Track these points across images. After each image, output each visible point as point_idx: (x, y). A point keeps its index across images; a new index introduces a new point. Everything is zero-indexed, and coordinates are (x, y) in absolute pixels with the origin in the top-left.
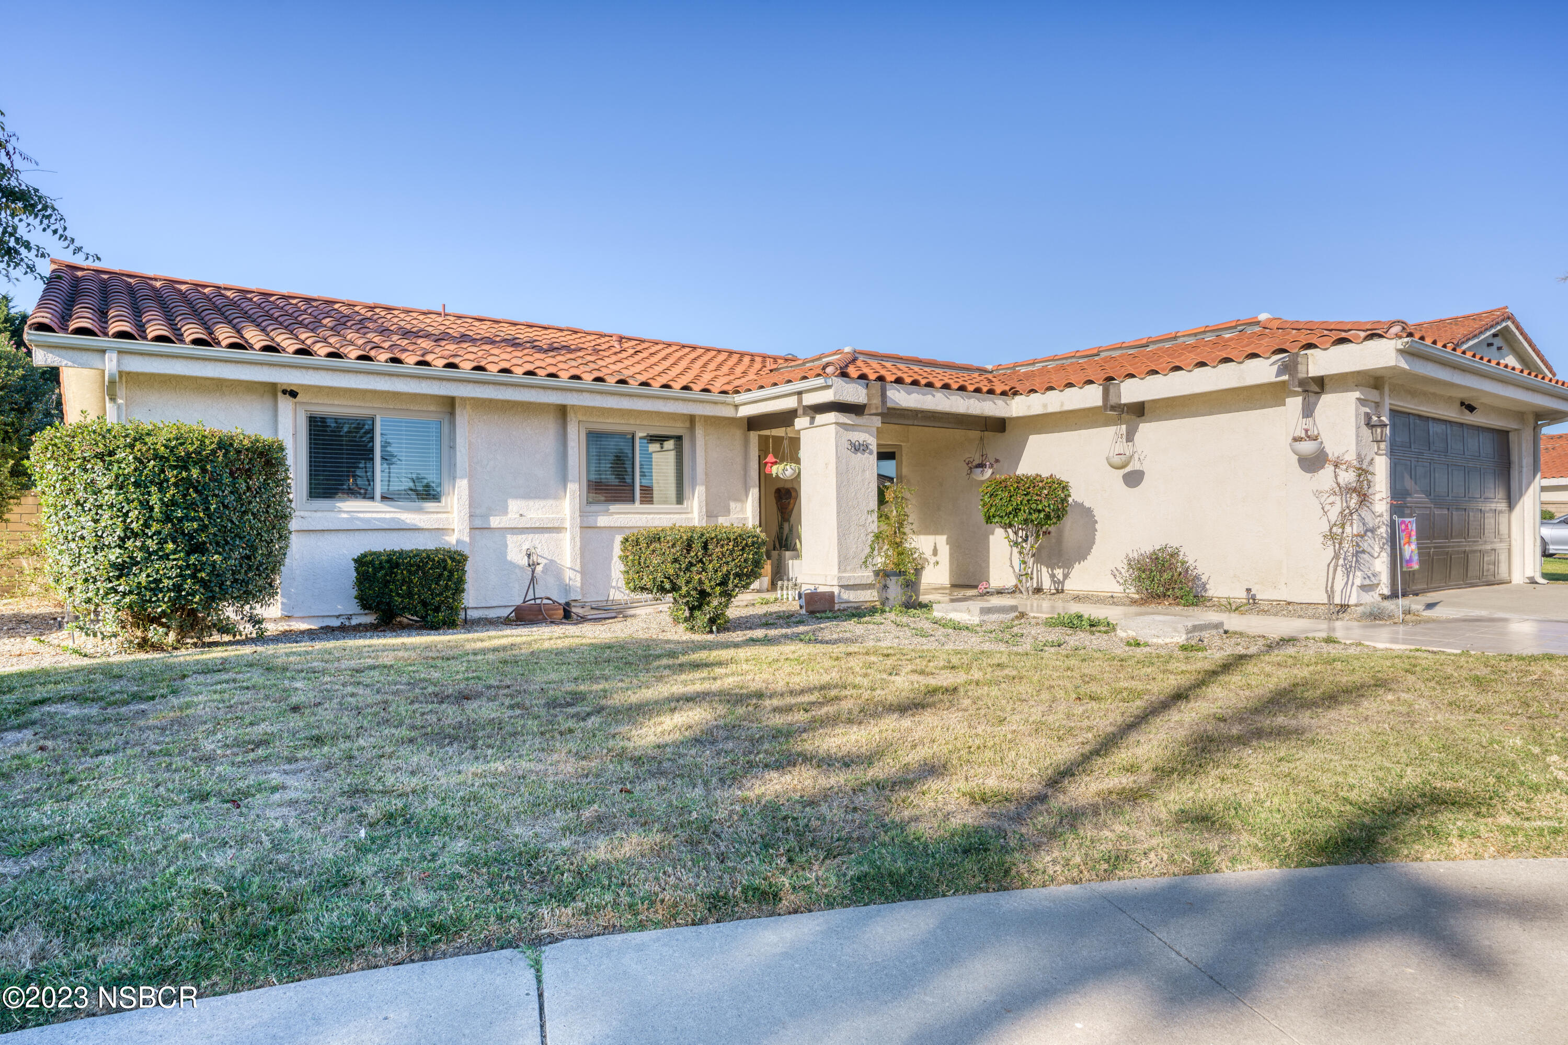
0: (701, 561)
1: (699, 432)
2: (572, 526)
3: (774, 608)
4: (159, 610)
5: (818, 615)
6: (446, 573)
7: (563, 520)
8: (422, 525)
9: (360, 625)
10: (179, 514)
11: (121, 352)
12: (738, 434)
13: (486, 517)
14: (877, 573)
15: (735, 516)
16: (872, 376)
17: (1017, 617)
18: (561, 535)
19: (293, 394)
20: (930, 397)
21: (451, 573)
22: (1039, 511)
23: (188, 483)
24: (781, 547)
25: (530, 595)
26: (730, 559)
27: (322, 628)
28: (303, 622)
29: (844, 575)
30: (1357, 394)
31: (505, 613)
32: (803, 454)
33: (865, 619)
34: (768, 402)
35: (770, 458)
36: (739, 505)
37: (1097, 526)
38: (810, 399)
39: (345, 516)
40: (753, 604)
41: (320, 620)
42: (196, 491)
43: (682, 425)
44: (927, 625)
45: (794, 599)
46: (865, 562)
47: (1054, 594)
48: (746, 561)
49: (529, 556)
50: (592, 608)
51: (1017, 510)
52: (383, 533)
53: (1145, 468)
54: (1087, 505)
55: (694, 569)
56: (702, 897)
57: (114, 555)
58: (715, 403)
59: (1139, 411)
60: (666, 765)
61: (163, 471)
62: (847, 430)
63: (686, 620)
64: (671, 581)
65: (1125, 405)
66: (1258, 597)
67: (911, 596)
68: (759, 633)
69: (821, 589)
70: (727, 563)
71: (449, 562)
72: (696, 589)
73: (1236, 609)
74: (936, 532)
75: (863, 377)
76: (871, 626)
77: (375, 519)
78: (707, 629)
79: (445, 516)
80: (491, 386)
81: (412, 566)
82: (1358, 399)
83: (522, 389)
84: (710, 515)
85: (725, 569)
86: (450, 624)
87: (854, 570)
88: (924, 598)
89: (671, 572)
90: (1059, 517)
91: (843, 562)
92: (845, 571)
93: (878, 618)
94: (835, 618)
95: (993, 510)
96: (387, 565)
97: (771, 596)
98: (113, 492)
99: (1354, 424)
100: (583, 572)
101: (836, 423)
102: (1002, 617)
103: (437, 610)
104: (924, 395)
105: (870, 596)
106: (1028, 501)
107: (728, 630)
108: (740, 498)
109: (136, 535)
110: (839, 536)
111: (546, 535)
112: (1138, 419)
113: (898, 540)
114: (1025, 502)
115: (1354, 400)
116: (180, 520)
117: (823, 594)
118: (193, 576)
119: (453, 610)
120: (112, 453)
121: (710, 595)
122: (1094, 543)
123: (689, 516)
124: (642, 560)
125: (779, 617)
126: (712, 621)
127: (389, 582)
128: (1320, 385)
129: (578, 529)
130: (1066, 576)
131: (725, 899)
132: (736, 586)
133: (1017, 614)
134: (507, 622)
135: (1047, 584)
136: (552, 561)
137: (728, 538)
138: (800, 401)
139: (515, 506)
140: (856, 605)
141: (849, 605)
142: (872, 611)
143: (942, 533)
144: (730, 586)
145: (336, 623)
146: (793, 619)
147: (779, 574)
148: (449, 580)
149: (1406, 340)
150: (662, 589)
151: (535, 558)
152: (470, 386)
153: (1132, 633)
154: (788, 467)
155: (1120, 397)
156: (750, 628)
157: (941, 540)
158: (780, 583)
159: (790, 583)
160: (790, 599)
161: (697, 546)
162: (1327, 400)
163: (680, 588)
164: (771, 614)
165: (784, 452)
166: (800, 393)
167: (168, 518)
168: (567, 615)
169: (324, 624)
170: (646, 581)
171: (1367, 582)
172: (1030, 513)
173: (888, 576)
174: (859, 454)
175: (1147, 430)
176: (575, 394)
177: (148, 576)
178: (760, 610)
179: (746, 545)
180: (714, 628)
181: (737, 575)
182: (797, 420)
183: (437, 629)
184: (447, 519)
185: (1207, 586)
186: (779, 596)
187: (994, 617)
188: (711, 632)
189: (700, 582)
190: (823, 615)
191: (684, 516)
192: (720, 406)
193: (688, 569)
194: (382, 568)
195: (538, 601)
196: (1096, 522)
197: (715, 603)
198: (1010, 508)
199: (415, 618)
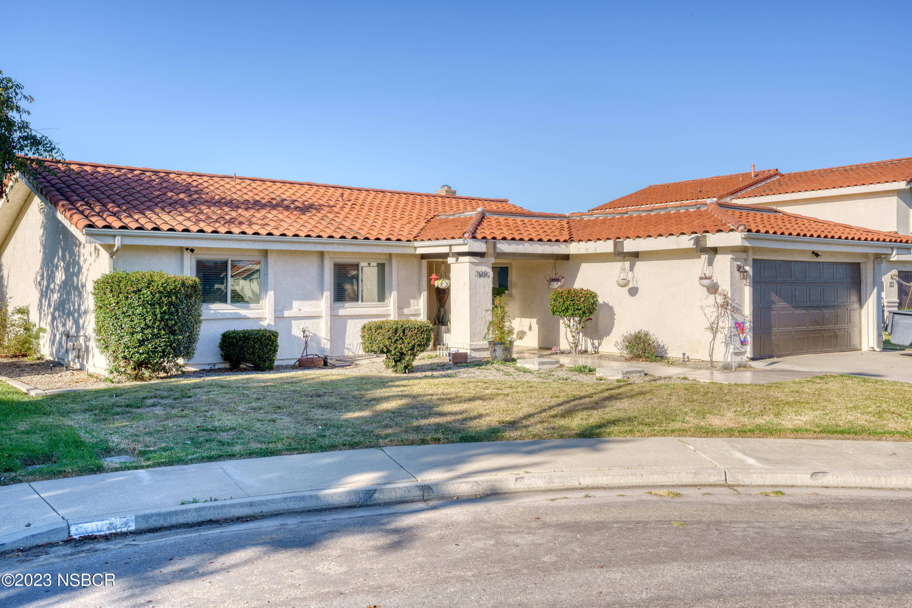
0: (402, 338)
1: (394, 262)
2: (326, 316)
3: (436, 361)
4: (155, 361)
5: (458, 365)
6: (270, 342)
7: (321, 312)
8: (250, 316)
9: (219, 368)
10: (167, 317)
11: (122, 236)
12: (416, 261)
13: (282, 311)
14: (490, 343)
15: (414, 308)
16: (489, 237)
17: (559, 367)
18: (320, 320)
19: (192, 250)
20: (521, 246)
21: (273, 342)
22: (579, 310)
23: (171, 304)
24: (439, 323)
25: (305, 354)
26: (415, 338)
27: (201, 370)
28: (192, 367)
29: (473, 343)
30: (731, 256)
31: (292, 362)
32: (452, 275)
33: (482, 367)
34: (434, 248)
35: (434, 276)
36: (415, 301)
37: (615, 317)
38: (456, 249)
39: (212, 312)
40: (424, 358)
41: (200, 366)
42: (174, 307)
43: (384, 257)
44: (511, 370)
45: (446, 356)
46: (485, 337)
47: (593, 354)
48: (423, 338)
49: (304, 332)
50: (337, 360)
51: (567, 309)
52: (231, 320)
53: (639, 286)
54: (610, 304)
55: (398, 342)
56: (420, 439)
57: (139, 336)
58: (404, 247)
59: (636, 255)
60: (402, 414)
61: (161, 298)
62: (476, 265)
63: (393, 367)
64: (387, 348)
65: (626, 252)
66: (690, 358)
67: (507, 356)
68: (429, 373)
69: (461, 351)
70: (414, 339)
71: (272, 337)
72: (399, 352)
73: (671, 364)
74: (531, 317)
75: (484, 238)
76: (484, 370)
77: (227, 313)
78: (403, 371)
79: (261, 311)
80: (288, 243)
81: (255, 339)
82: (732, 258)
83: (303, 244)
84: (400, 307)
85: (413, 343)
86: (270, 368)
87: (479, 340)
88: (515, 356)
89: (387, 343)
90: (591, 312)
91: (473, 336)
92: (474, 341)
93: (489, 366)
94: (467, 366)
95: (555, 308)
96: (243, 339)
97: (433, 354)
98: (141, 308)
99: (729, 271)
100: (332, 340)
101: (470, 262)
102: (550, 366)
103: (265, 361)
104: (518, 245)
105: (486, 355)
106: (573, 304)
107: (413, 372)
108: (416, 297)
109: (148, 327)
110: (470, 322)
111: (312, 320)
112: (636, 259)
113: (501, 326)
114: (571, 304)
115: (729, 259)
116: (167, 320)
117: (462, 353)
118: (170, 346)
119: (272, 361)
120: (140, 291)
121: (405, 355)
122: (613, 326)
123: (388, 308)
124: (373, 338)
125: (438, 366)
126: (406, 367)
127: (243, 347)
128: (715, 251)
129: (329, 317)
130: (600, 344)
131: (426, 440)
132: (418, 350)
133: (559, 365)
134: (294, 367)
135: (590, 348)
136: (315, 334)
137: (415, 328)
138: (451, 249)
139: (296, 304)
140: (479, 360)
141: (476, 359)
142: (487, 363)
143: (534, 318)
144: (415, 350)
145: (208, 368)
146: (446, 367)
147: (438, 341)
148: (272, 346)
149: (745, 233)
150: (382, 352)
151: (307, 333)
152: (278, 244)
153: (602, 375)
154: (444, 282)
155: (623, 248)
156: (424, 371)
157: (534, 321)
158: (438, 346)
159: (444, 347)
160: (444, 355)
161: (400, 332)
162: (718, 257)
163: (391, 351)
164: (434, 364)
165: (442, 273)
166: (451, 246)
167: (162, 319)
168: (325, 364)
169: (202, 368)
170: (375, 348)
171: (737, 351)
172: (574, 311)
173: (496, 345)
174: (482, 278)
175: (640, 265)
176: (330, 246)
177: (152, 346)
178: (428, 362)
179: (423, 331)
180: (407, 371)
181: (419, 345)
182: (449, 258)
183: (264, 371)
184: (263, 312)
185: (667, 352)
186: (438, 354)
187: (546, 366)
188: (405, 373)
189: (401, 348)
190: (461, 365)
191: (385, 308)
192: (406, 248)
193: (395, 342)
194: (240, 340)
195: (308, 357)
196: (615, 314)
197: (407, 358)
198: (564, 308)
199: (251, 365)
